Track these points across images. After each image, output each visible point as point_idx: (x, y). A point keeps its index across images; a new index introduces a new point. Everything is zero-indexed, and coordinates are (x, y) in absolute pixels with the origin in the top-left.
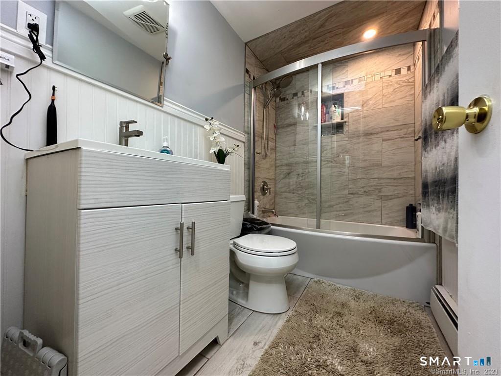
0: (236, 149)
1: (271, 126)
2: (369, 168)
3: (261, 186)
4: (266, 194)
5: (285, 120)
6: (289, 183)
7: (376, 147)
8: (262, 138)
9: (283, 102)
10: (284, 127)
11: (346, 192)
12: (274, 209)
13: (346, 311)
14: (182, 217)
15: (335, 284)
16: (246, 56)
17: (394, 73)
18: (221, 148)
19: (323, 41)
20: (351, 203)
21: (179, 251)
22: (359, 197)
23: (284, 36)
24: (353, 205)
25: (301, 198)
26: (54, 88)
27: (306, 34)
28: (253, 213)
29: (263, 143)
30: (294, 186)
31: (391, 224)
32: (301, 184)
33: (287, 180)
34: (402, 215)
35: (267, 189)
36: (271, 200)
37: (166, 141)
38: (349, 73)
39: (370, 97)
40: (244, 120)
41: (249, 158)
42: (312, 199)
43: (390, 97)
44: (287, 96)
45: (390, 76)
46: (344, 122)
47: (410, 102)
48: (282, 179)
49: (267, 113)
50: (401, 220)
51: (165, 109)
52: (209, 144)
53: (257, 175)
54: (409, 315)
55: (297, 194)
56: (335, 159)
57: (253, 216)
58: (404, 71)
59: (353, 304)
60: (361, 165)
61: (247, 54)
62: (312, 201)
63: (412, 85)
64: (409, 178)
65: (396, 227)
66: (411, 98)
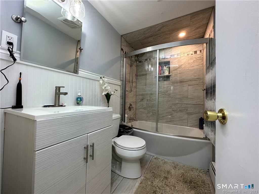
0: (116, 92)
1: (134, 75)
2: (182, 99)
3: (129, 106)
4: (131, 110)
5: (141, 72)
6: (143, 104)
7: (185, 88)
8: (129, 82)
9: (140, 63)
10: (140, 76)
11: (171, 110)
12: (135, 118)
13: (169, 176)
14: (87, 141)
15: (165, 159)
16: (122, 42)
17: (193, 53)
18: (108, 92)
19: (160, 36)
20: (173, 115)
21: (86, 159)
22: (177, 113)
23: (141, 33)
24: (174, 116)
25: (148, 112)
26: (21, 73)
27: (151, 33)
28: (124, 122)
29: (130, 85)
30: (146, 106)
31: (192, 126)
32: (149, 105)
33: (142, 103)
34: (197, 122)
35: (132, 108)
36: (134, 113)
37: (79, 92)
38: (172, 51)
39: (182, 63)
40: (120, 74)
41: (123, 93)
42: (154, 113)
43: (192, 64)
44: (142, 60)
45: (192, 54)
46: (170, 75)
47: (201, 68)
48: (139, 102)
49: (132, 69)
50: (197, 125)
51: (79, 75)
52: (102, 91)
53: (126, 101)
54: (199, 177)
55: (147, 110)
56: (165, 93)
57: (124, 123)
58: (198, 52)
59: (173, 171)
60: (178, 97)
61: (122, 40)
62: (154, 114)
63: (202, 59)
64: (201, 104)
65: (194, 128)
66: (202, 66)
